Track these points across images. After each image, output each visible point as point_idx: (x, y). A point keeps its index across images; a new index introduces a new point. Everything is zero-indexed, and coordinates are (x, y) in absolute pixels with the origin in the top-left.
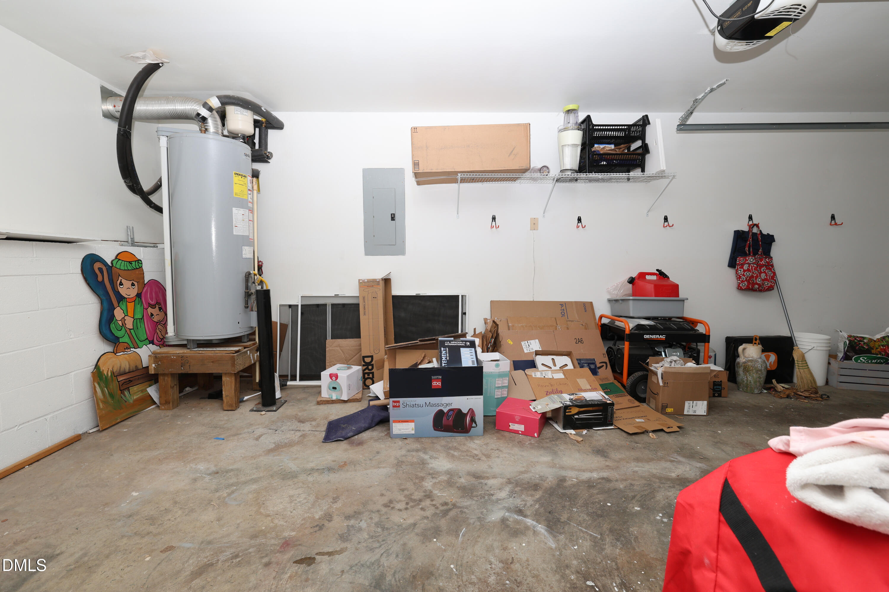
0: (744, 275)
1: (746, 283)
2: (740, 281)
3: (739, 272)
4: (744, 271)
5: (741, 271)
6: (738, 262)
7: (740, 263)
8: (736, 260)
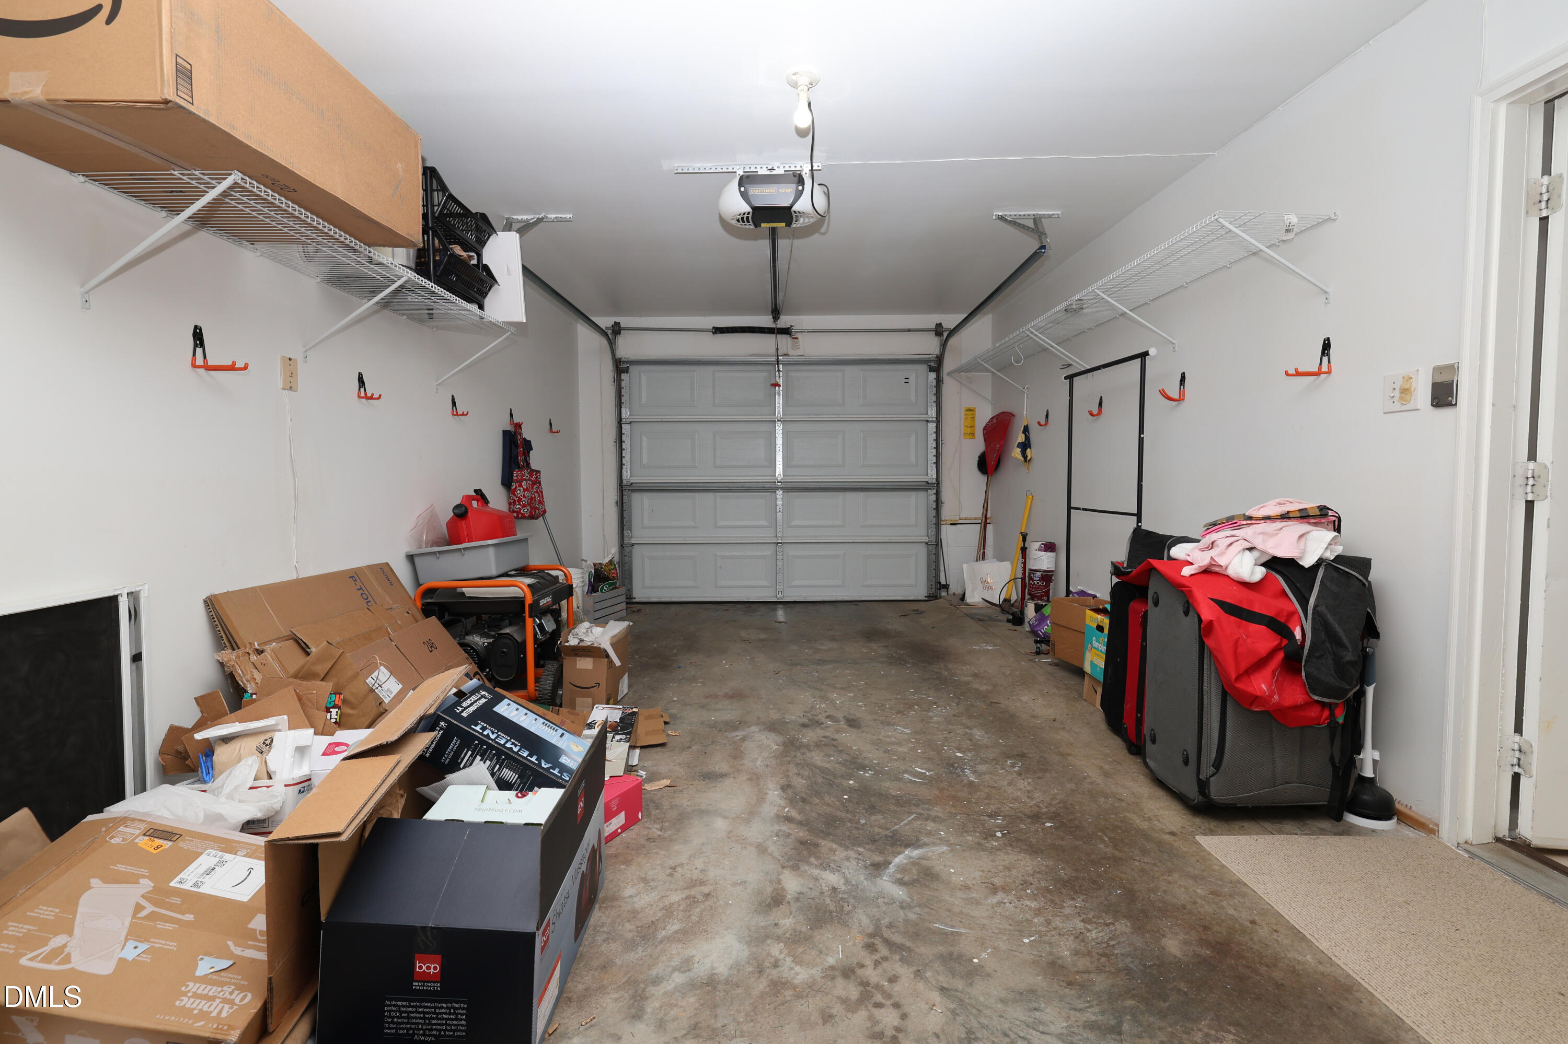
0: (524, 497)
1: (528, 507)
2: (520, 505)
3: (518, 492)
4: (524, 490)
5: (520, 490)
6: (515, 478)
7: (518, 478)
8: (512, 475)
